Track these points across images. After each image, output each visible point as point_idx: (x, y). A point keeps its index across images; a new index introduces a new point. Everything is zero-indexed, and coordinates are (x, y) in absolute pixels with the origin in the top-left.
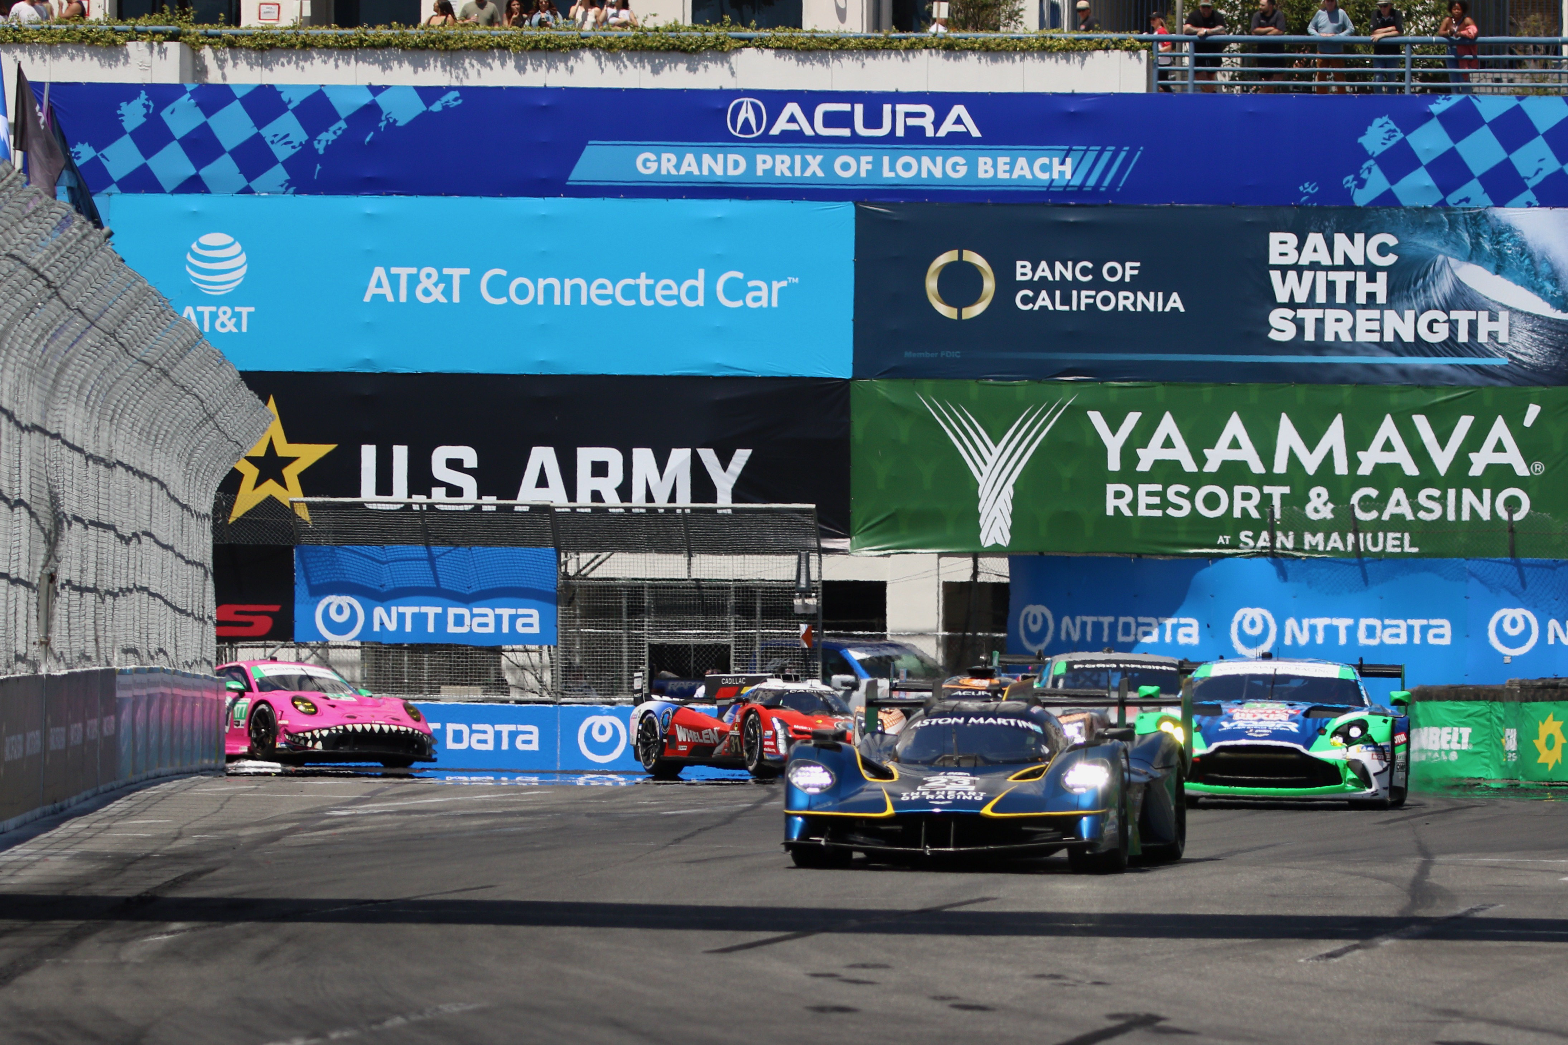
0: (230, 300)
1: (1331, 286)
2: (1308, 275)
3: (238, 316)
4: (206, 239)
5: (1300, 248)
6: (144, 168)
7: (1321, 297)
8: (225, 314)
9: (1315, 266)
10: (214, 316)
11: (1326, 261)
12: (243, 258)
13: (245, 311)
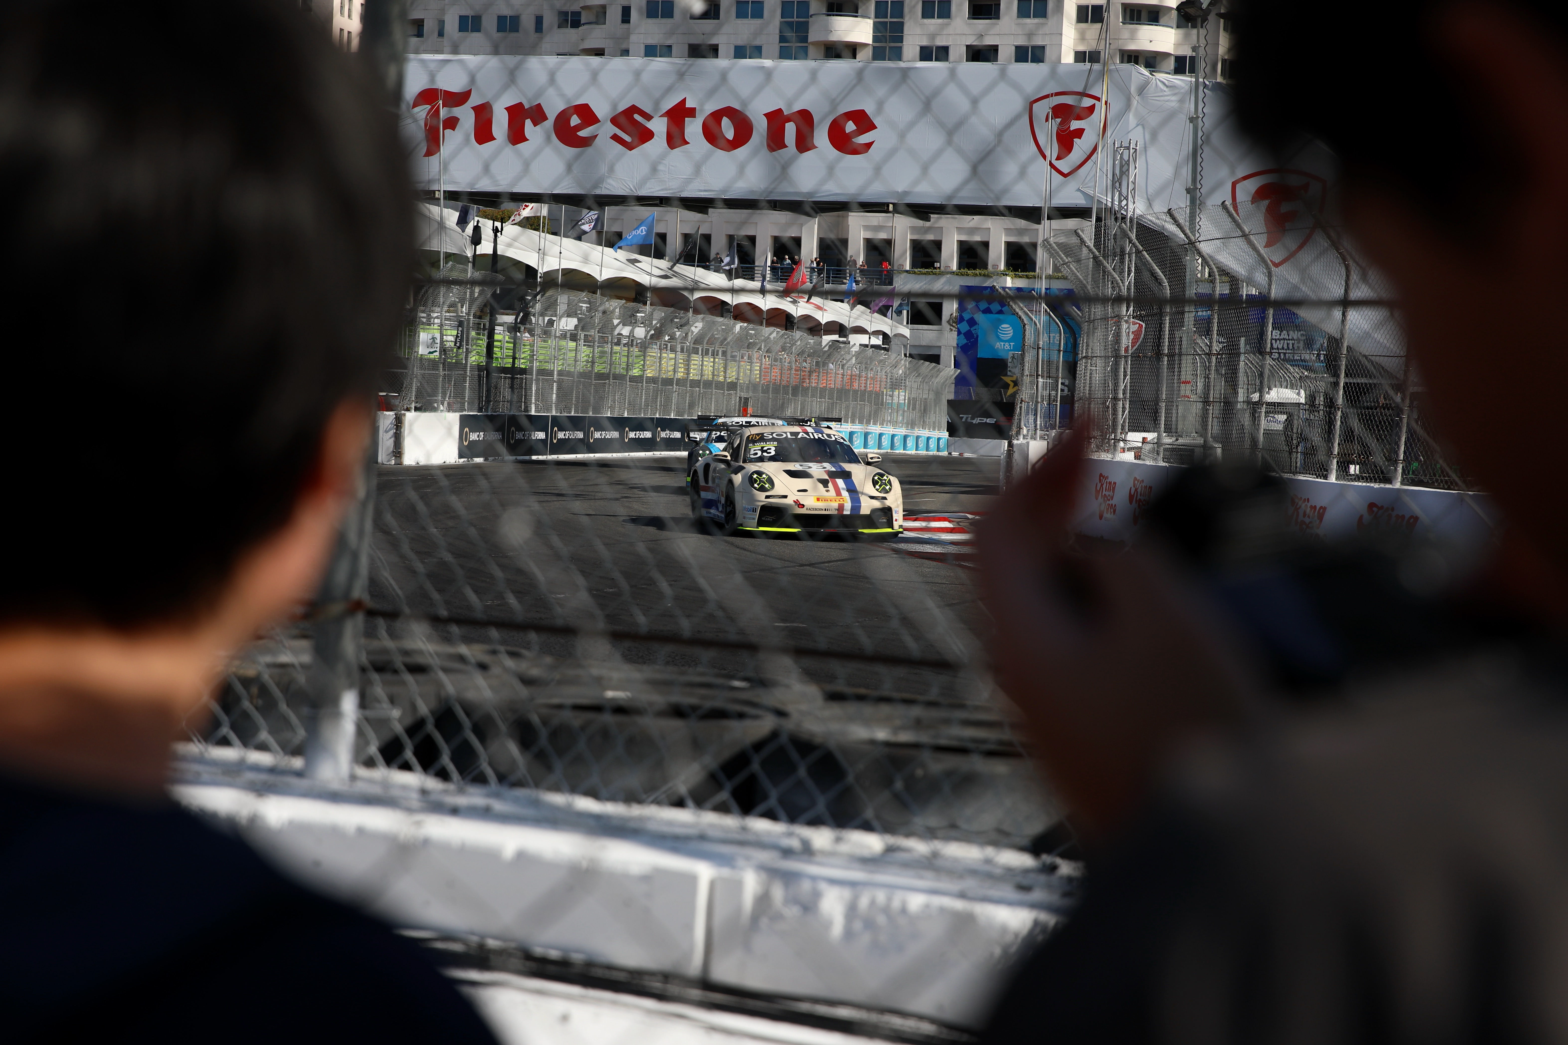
0: (1009, 341)
1: (1288, 344)
2: (1282, 342)
3: (1010, 345)
4: (1003, 326)
5: (1280, 335)
6: (988, 308)
7: (1285, 347)
8: (1007, 345)
9: (1284, 339)
10: (1004, 345)
11: (1287, 338)
12: (1012, 331)
13: (1012, 344)
